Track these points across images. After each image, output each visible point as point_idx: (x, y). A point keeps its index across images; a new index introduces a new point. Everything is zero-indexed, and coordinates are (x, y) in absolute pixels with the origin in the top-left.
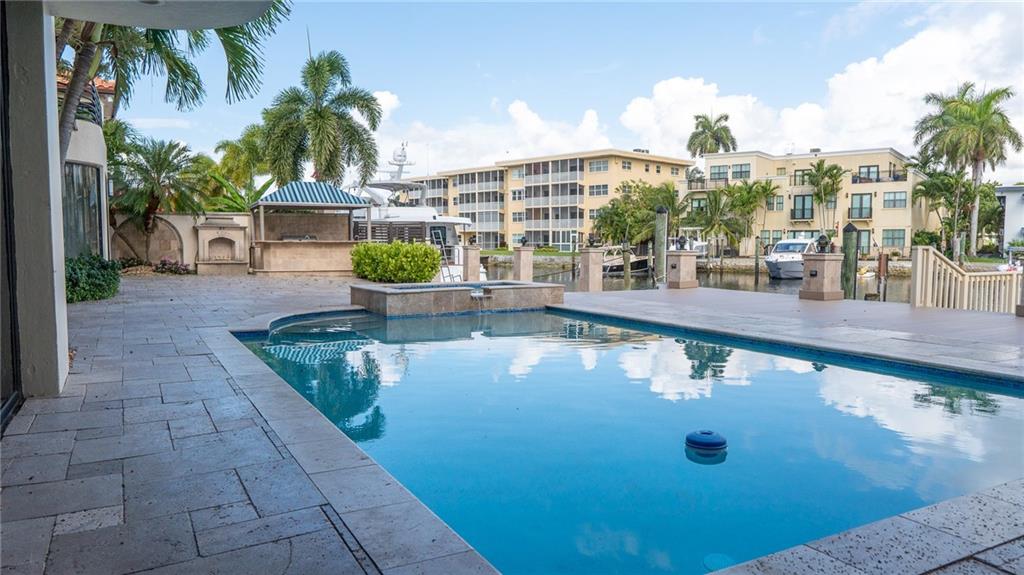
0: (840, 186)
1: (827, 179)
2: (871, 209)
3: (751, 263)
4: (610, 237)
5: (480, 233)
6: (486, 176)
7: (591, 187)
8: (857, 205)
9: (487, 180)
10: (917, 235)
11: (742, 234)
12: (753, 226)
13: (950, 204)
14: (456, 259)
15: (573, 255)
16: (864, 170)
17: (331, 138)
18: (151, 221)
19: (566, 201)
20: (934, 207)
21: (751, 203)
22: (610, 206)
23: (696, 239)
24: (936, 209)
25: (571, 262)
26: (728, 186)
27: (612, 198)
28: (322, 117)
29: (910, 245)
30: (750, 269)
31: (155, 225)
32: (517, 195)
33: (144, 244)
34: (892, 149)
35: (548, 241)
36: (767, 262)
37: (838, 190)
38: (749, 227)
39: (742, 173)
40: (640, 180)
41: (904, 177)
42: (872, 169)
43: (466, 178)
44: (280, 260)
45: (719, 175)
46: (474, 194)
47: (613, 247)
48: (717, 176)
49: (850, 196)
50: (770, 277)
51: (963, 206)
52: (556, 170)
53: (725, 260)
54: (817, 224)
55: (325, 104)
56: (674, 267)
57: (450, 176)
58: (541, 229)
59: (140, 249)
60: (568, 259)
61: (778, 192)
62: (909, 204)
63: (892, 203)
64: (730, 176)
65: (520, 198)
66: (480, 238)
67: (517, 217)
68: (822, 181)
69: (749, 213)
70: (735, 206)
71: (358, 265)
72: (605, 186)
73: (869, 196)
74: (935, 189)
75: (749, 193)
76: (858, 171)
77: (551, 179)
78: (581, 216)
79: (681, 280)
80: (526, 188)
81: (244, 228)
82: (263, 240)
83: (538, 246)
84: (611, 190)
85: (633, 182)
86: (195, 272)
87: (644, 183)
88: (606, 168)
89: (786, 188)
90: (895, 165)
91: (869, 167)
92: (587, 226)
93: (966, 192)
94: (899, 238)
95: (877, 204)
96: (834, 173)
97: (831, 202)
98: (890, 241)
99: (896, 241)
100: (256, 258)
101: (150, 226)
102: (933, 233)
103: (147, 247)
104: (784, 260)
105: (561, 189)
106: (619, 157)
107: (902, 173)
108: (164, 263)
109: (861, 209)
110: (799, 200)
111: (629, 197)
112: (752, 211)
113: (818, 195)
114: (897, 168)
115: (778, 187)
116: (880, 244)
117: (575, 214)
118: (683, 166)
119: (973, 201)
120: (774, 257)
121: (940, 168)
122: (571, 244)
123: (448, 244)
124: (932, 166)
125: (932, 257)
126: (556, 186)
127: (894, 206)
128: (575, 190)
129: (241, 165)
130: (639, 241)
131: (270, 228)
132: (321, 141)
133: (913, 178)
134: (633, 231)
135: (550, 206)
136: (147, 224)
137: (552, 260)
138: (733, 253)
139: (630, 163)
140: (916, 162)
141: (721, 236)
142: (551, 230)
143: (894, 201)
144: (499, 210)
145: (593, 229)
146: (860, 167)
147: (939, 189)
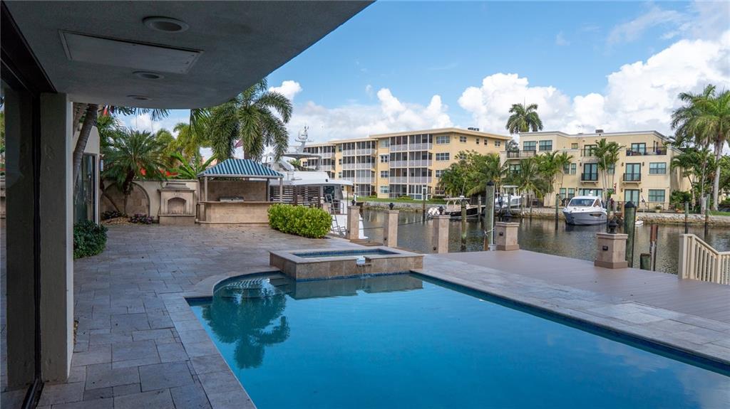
0: (618, 157)
1: (608, 152)
2: (640, 174)
3: (553, 212)
4: (451, 191)
5: (357, 185)
6: (363, 145)
7: (438, 155)
8: (630, 171)
9: (363, 148)
10: (674, 194)
11: (546, 191)
12: (554, 185)
13: (698, 172)
14: (342, 210)
15: (424, 202)
16: (635, 146)
17: (256, 128)
18: (128, 186)
19: (420, 164)
20: (686, 174)
21: (553, 168)
22: (451, 168)
23: (513, 194)
24: (688, 175)
25: (422, 208)
26: (537, 156)
27: (452, 162)
28: (250, 114)
29: (669, 202)
30: (551, 217)
31: (132, 189)
32: (384, 159)
33: (123, 202)
34: (655, 132)
35: (406, 192)
36: (564, 213)
37: (616, 160)
38: (551, 186)
39: (546, 146)
40: (473, 151)
41: (665, 153)
42: (641, 146)
43: (349, 146)
44: (218, 215)
45: (529, 147)
46: (353, 157)
47: (453, 199)
48: (528, 149)
49: (625, 165)
50: (566, 223)
51: (707, 173)
52: (412, 142)
53: (534, 210)
54: (600, 185)
55: (252, 103)
56: (501, 235)
57: (337, 144)
58: (401, 184)
59: (120, 206)
60: (420, 206)
61: (572, 161)
62: (668, 171)
63: (655, 170)
64: (537, 149)
65: (386, 161)
66: (357, 188)
67: (384, 174)
68: (604, 154)
69: (551, 175)
70: (541, 171)
71: (273, 220)
72: (448, 154)
73: (639, 165)
74: (687, 161)
75: (550, 161)
76: (630, 147)
77: (409, 148)
78: (430, 175)
79: (507, 245)
80: (391, 154)
81: (193, 191)
82: (206, 201)
83: (399, 195)
84: (452, 157)
85: (468, 151)
86: (158, 222)
87: (476, 153)
88: (448, 142)
89: (578, 158)
90: (657, 143)
91: (638, 144)
92: (434, 182)
93: (710, 163)
94: (661, 196)
95: (645, 171)
96: (613, 148)
97: (611, 169)
98: (654, 198)
99: (659, 198)
100: (201, 212)
101: (128, 189)
102: (686, 192)
103: (125, 203)
104: (577, 212)
105: (416, 155)
106: (458, 133)
107: (663, 149)
108: (136, 216)
109: (633, 174)
110: (588, 167)
111: (465, 162)
112: (553, 174)
113: (601, 164)
114: (659, 146)
115: (572, 157)
116: (646, 200)
117: (425, 173)
118: (503, 140)
119: (716, 171)
120: (570, 209)
121: (692, 145)
122: (422, 194)
123: (335, 199)
124: (685, 143)
125: (694, 242)
126: (412, 153)
127: (657, 173)
128: (426, 156)
129: (192, 141)
130: (471, 194)
131: (211, 190)
132: (248, 130)
133: (671, 153)
134: (467, 187)
135: (408, 167)
136: (125, 188)
137: (409, 206)
138: (539, 204)
139: (465, 138)
140: (674, 141)
141: (531, 192)
142: (408, 184)
143: (657, 169)
144: (371, 169)
145: (438, 184)
146: (632, 144)
147: (690, 161)
